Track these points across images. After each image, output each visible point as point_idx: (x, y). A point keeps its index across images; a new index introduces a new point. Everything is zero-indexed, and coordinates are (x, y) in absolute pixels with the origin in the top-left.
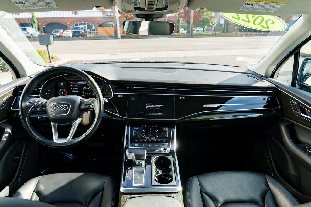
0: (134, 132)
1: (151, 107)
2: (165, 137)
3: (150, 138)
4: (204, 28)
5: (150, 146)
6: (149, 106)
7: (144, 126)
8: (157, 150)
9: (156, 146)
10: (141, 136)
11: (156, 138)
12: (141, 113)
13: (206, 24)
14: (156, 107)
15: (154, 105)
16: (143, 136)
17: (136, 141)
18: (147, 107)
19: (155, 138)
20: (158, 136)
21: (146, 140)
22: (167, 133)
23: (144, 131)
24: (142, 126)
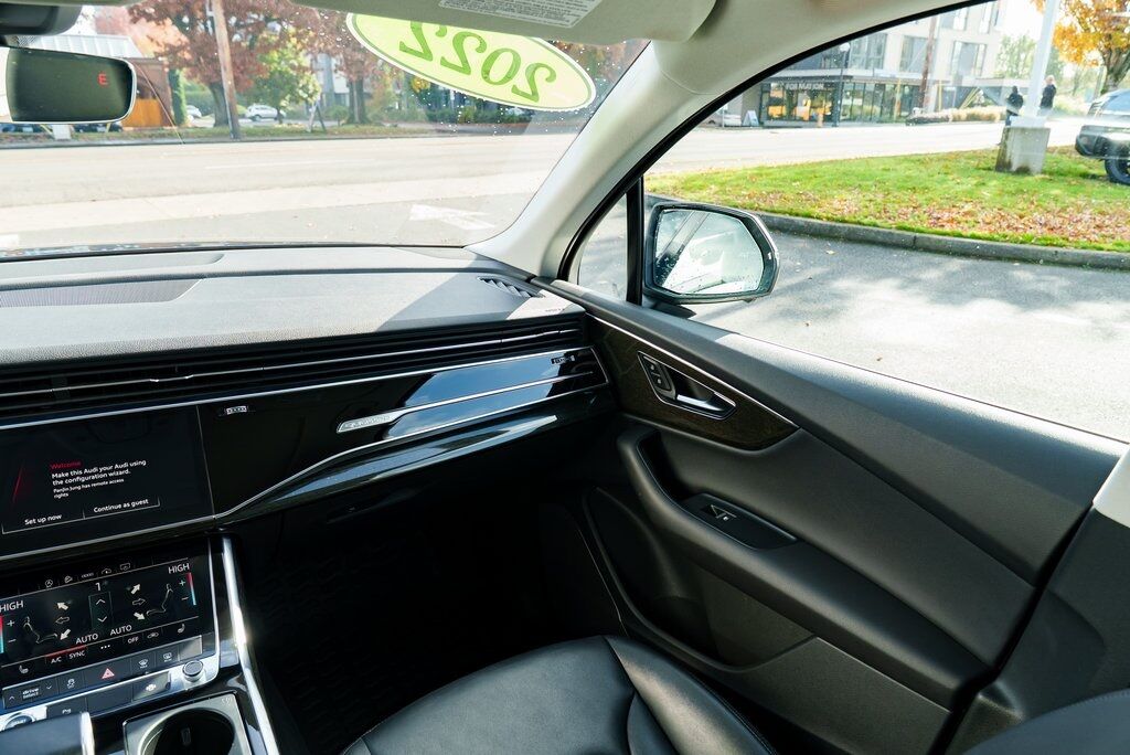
0: (7, 627)
1: (79, 483)
2: (189, 610)
3: (104, 635)
4: (278, 108)
5: (108, 674)
6: (64, 483)
7: (58, 580)
8: (151, 688)
9: (143, 663)
10: (48, 637)
11: (137, 624)
12: (28, 522)
13: (282, 93)
14: (108, 479)
15: (95, 470)
16: (64, 636)
17: (25, 671)
18: (59, 487)
19: (128, 628)
20: (145, 615)
21: (79, 651)
22: (187, 585)
23: (66, 608)
24: (49, 583)
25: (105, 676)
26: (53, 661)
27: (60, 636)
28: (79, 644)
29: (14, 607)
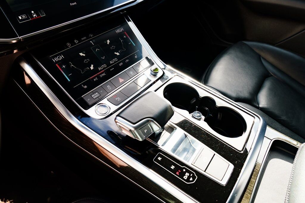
0: (63, 69)
3: (109, 64)
5: (121, 80)
7: (73, 43)
10: (85, 69)
11: (118, 57)
16: (92, 68)
17: (85, 87)
19: (115, 59)
20: (119, 53)
21: (102, 73)
22: (127, 37)
23: (84, 55)
24: (68, 44)
26: (95, 80)
27: (90, 69)
28: (101, 70)
29: (60, 59)
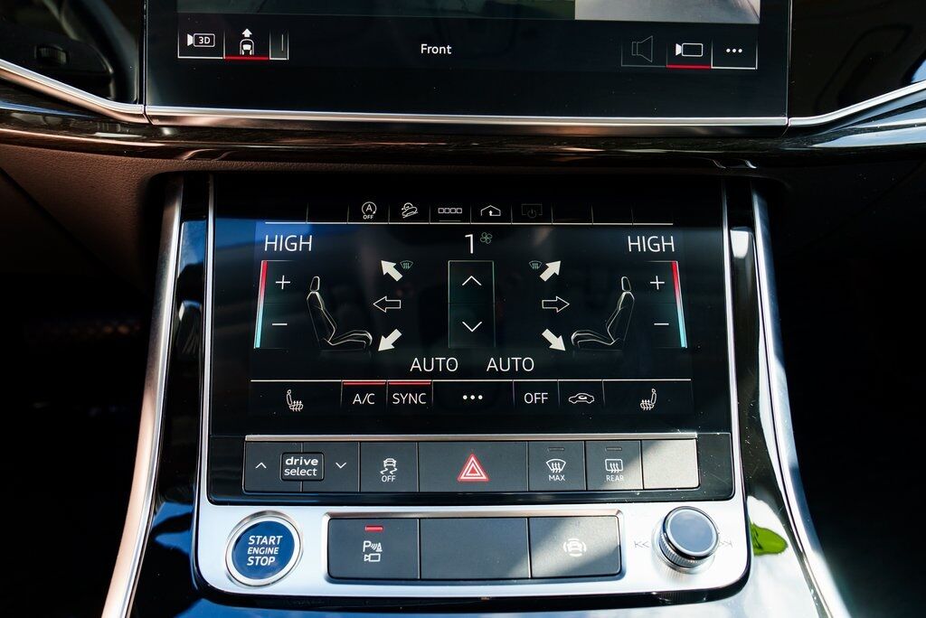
0: (272, 290)
2: (662, 354)
3: (473, 366)
5: (474, 473)
7: (389, 209)
10: (353, 336)
11: (554, 365)
16: (386, 344)
17: (296, 406)
19: (525, 362)
20: (567, 341)
21: (415, 389)
22: (668, 289)
23: (397, 276)
24: (369, 208)
25: (466, 475)
26: (357, 399)
27: (377, 342)
28: (417, 374)
29: (293, 247)
